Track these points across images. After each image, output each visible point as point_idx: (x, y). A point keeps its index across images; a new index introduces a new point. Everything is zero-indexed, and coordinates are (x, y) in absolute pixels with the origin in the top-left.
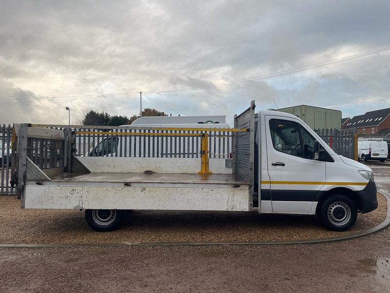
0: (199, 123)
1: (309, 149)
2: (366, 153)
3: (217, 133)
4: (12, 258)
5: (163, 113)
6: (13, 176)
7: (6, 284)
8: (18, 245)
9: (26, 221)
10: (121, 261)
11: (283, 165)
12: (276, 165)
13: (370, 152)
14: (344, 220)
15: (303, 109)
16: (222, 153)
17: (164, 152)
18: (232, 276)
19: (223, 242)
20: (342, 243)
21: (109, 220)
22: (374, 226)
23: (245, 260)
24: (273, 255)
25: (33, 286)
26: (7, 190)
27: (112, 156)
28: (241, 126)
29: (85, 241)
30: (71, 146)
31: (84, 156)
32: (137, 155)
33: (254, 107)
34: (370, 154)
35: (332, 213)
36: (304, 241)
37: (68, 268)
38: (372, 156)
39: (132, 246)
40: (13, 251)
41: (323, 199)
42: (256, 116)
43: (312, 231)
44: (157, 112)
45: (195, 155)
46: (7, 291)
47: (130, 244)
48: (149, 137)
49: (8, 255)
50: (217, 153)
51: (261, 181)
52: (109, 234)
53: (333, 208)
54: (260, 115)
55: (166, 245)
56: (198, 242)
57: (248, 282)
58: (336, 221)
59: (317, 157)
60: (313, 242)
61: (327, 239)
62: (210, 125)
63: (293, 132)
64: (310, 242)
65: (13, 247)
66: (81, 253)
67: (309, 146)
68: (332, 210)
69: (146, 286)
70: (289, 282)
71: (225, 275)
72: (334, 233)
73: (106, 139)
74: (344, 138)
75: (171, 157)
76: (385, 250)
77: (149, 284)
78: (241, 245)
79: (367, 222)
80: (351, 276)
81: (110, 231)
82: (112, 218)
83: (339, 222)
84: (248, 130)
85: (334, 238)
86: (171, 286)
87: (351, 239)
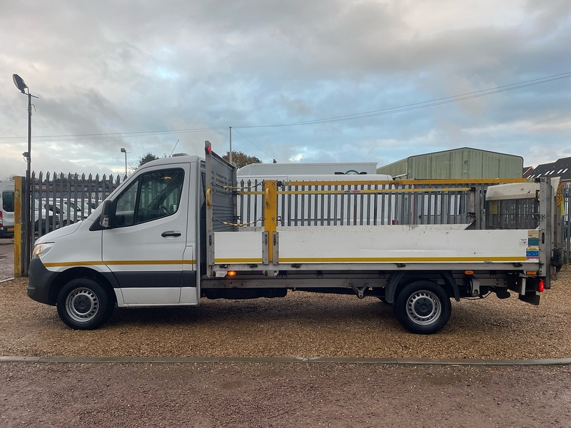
0: (336, 173)
15: (466, 153)
17: (293, 217)
18: (500, 417)
19: (446, 360)
23: (502, 390)
37: (235, 397)
39: (310, 363)
45: (339, 222)
47: (304, 359)
55: (362, 363)
56: (408, 359)
62: (353, 177)
78: (479, 366)
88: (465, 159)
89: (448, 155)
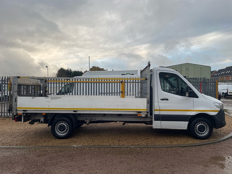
0: (122, 75)
1: (183, 90)
2: (225, 92)
3: (132, 81)
4: (7, 154)
5: (103, 69)
6: (10, 107)
7: (2, 169)
8: (12, 147)
9: (18, 132)
10: (69, 156)
11: (168, 100)
12: (163, 100)
13: (228, 91)
14: (205, 133)
16: (134, 93)
17: (100, 92)
18: (133, 165)
19: (131, 145)
20: (202, 146)
21: (65, 132)
22: (224, 136)
23: (142, 156)
24: (160, 153)
25: (17, 170)
26: (4, 114)
27: (70, 95)
28: (144, 76)
29: (50, 144)
30: (44, 89)
31: (54, 95)
32: (85, 94)
33: (149, 65)
34: (227, 93)
35: (197, 128)
36: (179, 145)
37: (39, 160)
38: (229, 94)
39: (77, 148)
40: (8, 150)
41: (192, 120)
42: (151, 71)
43: (185, 139)
44: (99, 68)
46: (2, 173)
47: (76, 146)
48: (91, 83)
49: (6, 152)
50: (132, 93)
51: (154, 109)
52: (65, 140)
53: (198, 126)
54: (154, 70)
55: (97, 147)
56: (116, 145)
57: (142, 169)
58: (200, 133)
59: (187, 95)
60: (185, 146)
61: (194, 144)
62: (128, 76)
63: (174, 80)
64: (183, 146)
65: (9, 148)
66: (47, 151)
67: (183, 88)
68: (197, 127)
69: (82, 171)
70: (167, 169)
71: (129, 165)
72: (198, 140)
73: (66, 85)
74: (209, 83)
75: (104, 95)
76: (228, 151)
77: (84, 169)
78: (141, 147)
79: (220, 134)
80: (205, 166)
81: (65, 139)
82: (66, 131)
83: (201, 134)
84: (146, 79)
85: (198, 143)
86: (96, 171)
87: (208, 144)
88: (187, 68)
89: (180, 66)
